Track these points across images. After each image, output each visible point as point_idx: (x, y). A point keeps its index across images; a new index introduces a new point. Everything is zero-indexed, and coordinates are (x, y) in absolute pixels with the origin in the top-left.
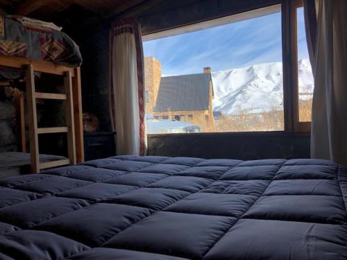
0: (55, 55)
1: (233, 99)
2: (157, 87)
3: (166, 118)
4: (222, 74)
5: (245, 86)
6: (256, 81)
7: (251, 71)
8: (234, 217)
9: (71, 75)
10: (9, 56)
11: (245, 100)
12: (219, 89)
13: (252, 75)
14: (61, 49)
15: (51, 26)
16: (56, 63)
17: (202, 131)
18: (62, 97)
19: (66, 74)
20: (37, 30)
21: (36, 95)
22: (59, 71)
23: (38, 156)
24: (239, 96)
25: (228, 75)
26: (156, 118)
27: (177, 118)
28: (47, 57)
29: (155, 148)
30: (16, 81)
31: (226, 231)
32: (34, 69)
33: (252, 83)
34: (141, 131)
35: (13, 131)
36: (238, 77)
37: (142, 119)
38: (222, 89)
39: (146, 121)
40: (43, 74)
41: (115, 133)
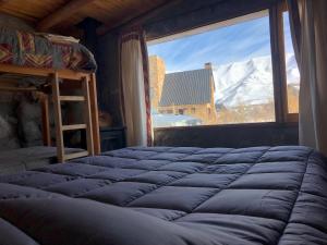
0: (75, 64)
1: (234, 92)
2: (161, 83)
3: (170, 112)
4: (223, 68)
5: (245, 79)
6: (256, 74)
7: (250, 64)
8: (218, 188)
9: (88, 79)
10: (39, 67)
11: (246, 92)
12: (220, 83)
13: (252, 68)
14: (79, 58)
15: (71, 39)
16: (75, 71)
17: (204, 124)
18: (81, 99)
19: (84, 79)
20: (61, 44)
21: (60, 98)
22: (78, 76)
23: (63, 149)
24: (240, 89)
25: (229, 68)
26: (162, 112)
27: (181, 112)
28: (69, 66)
29: (161, 140)
30: (42, 86)
31: (210, 197)
32: (59, 77)
33: (252, 76)
34: (148, 125)
35: (40, 129)
36: (238, 70)
37: (148, 115)
38: (223, 82)
39: (152, 117)
40: (65, 80)
41: (126, 128)
